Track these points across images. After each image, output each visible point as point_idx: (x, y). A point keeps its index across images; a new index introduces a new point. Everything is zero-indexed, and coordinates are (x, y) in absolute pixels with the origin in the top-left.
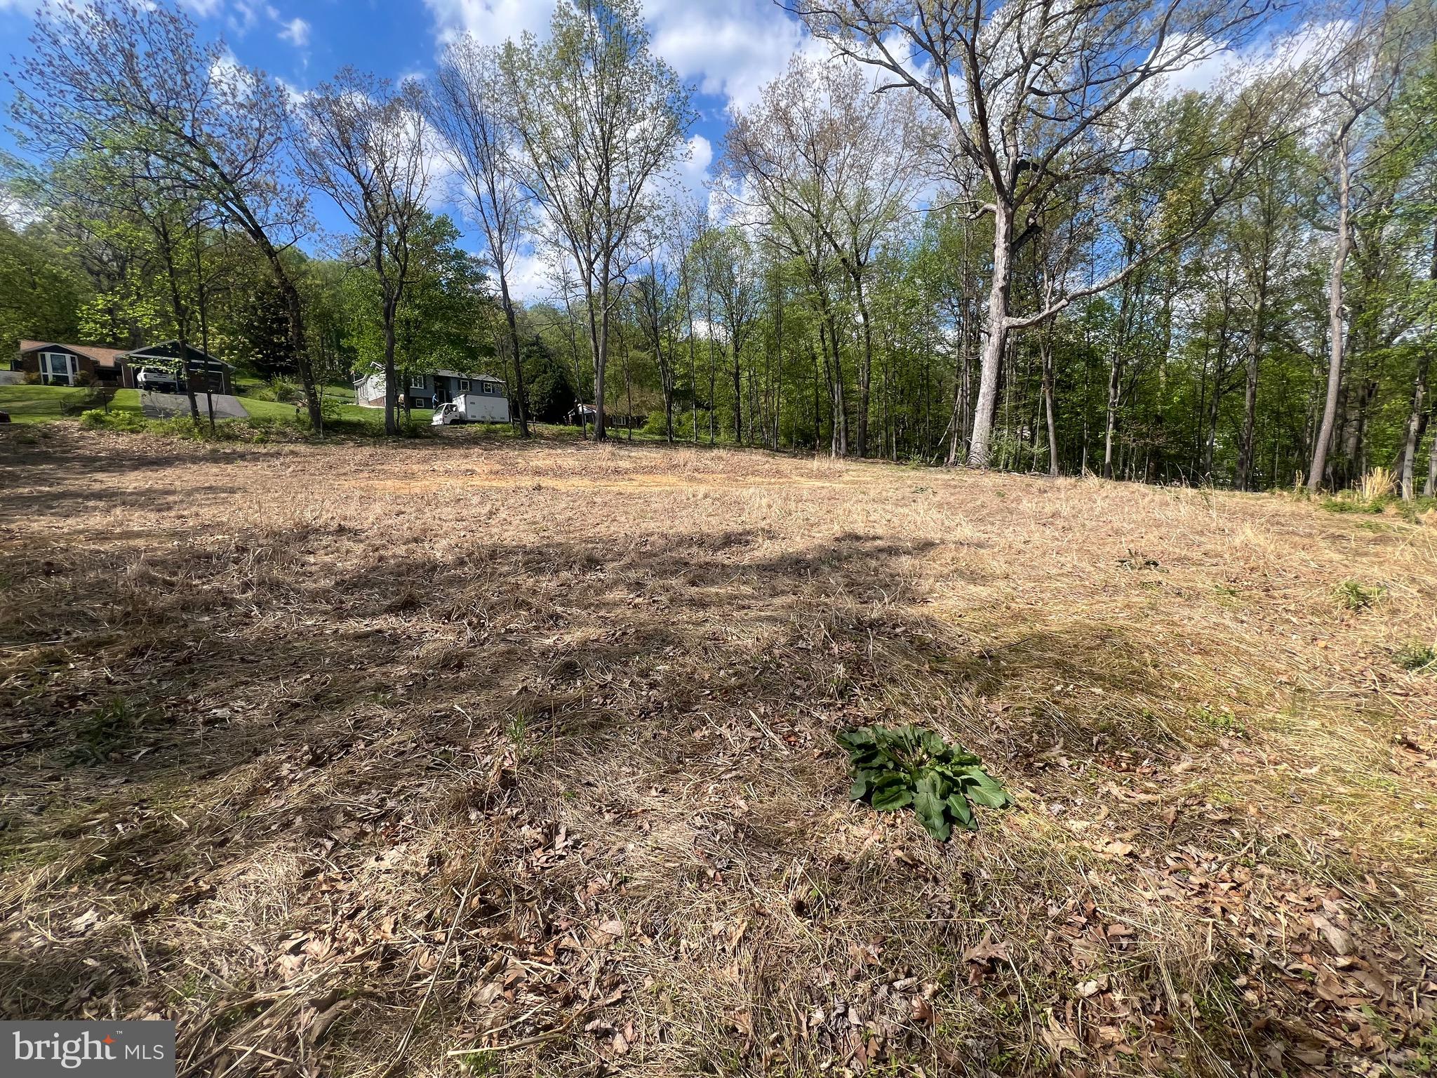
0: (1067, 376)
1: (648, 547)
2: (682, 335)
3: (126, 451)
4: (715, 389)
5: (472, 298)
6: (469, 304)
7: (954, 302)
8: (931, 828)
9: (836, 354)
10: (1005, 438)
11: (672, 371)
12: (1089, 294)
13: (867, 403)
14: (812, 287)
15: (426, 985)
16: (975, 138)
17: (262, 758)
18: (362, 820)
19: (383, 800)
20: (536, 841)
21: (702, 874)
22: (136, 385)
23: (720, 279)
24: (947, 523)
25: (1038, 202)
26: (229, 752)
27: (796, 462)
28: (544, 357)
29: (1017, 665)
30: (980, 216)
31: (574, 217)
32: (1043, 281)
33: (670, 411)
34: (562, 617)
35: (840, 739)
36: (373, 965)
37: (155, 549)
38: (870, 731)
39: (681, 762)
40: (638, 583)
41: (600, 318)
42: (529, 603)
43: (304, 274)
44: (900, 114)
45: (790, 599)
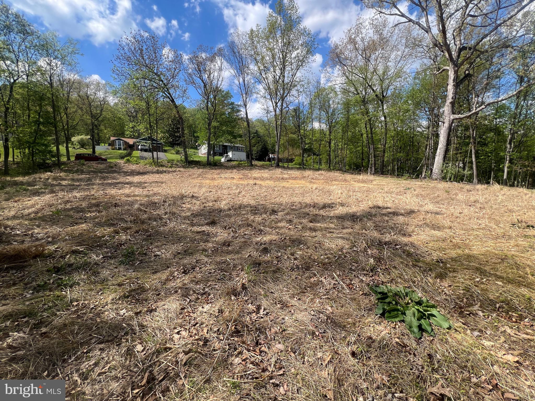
0: (484, 139)
1: (294, 207)
2: (309, 128)
3: (135, 170)
4: (321, 148)
5: (236, 118)
6: (235, 120)
7: (427, 109)
8: (412, 332)
9: (372, 133)
10: (450, 167)
11: (305, 142)
12: (497, 102)
13: (384, 152)
14: (362, 107)
15: (217, 354)
16: (440, 39)
17: (169, 269)
18: (198, 294)
19: (204, 288)
20: (253, 310)
21: (313, 333)
22: (138, 150)
23: (325, 106)
24: (421, 203)
25: (471, 64)
26: (160, 266)
27: (353, 176)
28: (259, 137)
29: (456, 267)
30: (441, 72)
31: (271, 87)
32: (472, 98)
33: (303, 156)
34: (263, 231)
35: (371, 289)
36: (201, 343)
37: (141, 200)
38: (385, 287)
39: (306, 289)
40: (290, 220)
41: (279, 123)
42: (252, 225)
43: (185, 113)
44: (404, 34)
45: (350, 230)
